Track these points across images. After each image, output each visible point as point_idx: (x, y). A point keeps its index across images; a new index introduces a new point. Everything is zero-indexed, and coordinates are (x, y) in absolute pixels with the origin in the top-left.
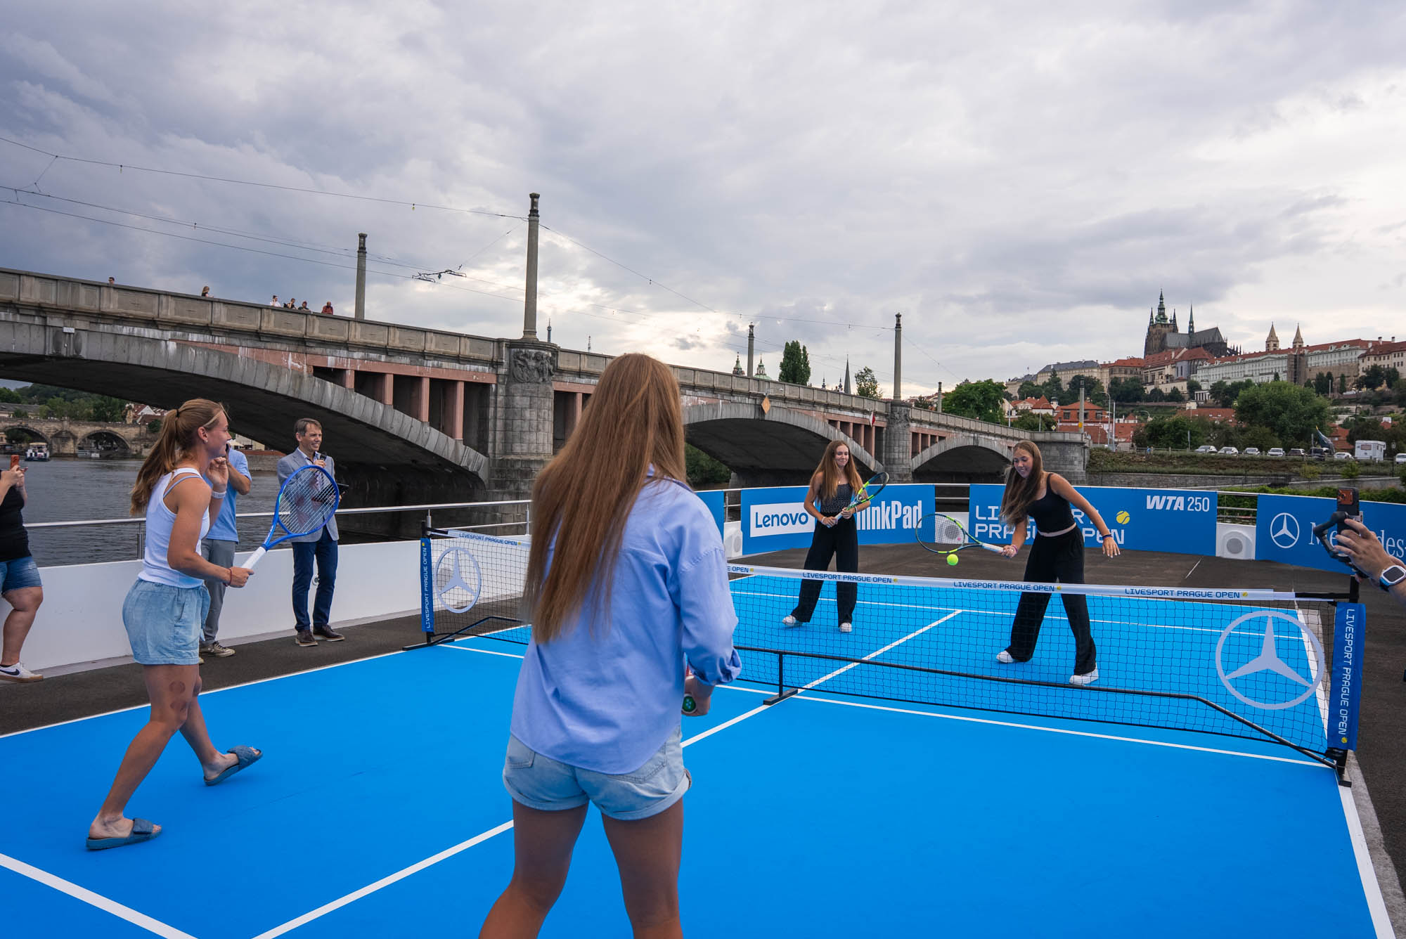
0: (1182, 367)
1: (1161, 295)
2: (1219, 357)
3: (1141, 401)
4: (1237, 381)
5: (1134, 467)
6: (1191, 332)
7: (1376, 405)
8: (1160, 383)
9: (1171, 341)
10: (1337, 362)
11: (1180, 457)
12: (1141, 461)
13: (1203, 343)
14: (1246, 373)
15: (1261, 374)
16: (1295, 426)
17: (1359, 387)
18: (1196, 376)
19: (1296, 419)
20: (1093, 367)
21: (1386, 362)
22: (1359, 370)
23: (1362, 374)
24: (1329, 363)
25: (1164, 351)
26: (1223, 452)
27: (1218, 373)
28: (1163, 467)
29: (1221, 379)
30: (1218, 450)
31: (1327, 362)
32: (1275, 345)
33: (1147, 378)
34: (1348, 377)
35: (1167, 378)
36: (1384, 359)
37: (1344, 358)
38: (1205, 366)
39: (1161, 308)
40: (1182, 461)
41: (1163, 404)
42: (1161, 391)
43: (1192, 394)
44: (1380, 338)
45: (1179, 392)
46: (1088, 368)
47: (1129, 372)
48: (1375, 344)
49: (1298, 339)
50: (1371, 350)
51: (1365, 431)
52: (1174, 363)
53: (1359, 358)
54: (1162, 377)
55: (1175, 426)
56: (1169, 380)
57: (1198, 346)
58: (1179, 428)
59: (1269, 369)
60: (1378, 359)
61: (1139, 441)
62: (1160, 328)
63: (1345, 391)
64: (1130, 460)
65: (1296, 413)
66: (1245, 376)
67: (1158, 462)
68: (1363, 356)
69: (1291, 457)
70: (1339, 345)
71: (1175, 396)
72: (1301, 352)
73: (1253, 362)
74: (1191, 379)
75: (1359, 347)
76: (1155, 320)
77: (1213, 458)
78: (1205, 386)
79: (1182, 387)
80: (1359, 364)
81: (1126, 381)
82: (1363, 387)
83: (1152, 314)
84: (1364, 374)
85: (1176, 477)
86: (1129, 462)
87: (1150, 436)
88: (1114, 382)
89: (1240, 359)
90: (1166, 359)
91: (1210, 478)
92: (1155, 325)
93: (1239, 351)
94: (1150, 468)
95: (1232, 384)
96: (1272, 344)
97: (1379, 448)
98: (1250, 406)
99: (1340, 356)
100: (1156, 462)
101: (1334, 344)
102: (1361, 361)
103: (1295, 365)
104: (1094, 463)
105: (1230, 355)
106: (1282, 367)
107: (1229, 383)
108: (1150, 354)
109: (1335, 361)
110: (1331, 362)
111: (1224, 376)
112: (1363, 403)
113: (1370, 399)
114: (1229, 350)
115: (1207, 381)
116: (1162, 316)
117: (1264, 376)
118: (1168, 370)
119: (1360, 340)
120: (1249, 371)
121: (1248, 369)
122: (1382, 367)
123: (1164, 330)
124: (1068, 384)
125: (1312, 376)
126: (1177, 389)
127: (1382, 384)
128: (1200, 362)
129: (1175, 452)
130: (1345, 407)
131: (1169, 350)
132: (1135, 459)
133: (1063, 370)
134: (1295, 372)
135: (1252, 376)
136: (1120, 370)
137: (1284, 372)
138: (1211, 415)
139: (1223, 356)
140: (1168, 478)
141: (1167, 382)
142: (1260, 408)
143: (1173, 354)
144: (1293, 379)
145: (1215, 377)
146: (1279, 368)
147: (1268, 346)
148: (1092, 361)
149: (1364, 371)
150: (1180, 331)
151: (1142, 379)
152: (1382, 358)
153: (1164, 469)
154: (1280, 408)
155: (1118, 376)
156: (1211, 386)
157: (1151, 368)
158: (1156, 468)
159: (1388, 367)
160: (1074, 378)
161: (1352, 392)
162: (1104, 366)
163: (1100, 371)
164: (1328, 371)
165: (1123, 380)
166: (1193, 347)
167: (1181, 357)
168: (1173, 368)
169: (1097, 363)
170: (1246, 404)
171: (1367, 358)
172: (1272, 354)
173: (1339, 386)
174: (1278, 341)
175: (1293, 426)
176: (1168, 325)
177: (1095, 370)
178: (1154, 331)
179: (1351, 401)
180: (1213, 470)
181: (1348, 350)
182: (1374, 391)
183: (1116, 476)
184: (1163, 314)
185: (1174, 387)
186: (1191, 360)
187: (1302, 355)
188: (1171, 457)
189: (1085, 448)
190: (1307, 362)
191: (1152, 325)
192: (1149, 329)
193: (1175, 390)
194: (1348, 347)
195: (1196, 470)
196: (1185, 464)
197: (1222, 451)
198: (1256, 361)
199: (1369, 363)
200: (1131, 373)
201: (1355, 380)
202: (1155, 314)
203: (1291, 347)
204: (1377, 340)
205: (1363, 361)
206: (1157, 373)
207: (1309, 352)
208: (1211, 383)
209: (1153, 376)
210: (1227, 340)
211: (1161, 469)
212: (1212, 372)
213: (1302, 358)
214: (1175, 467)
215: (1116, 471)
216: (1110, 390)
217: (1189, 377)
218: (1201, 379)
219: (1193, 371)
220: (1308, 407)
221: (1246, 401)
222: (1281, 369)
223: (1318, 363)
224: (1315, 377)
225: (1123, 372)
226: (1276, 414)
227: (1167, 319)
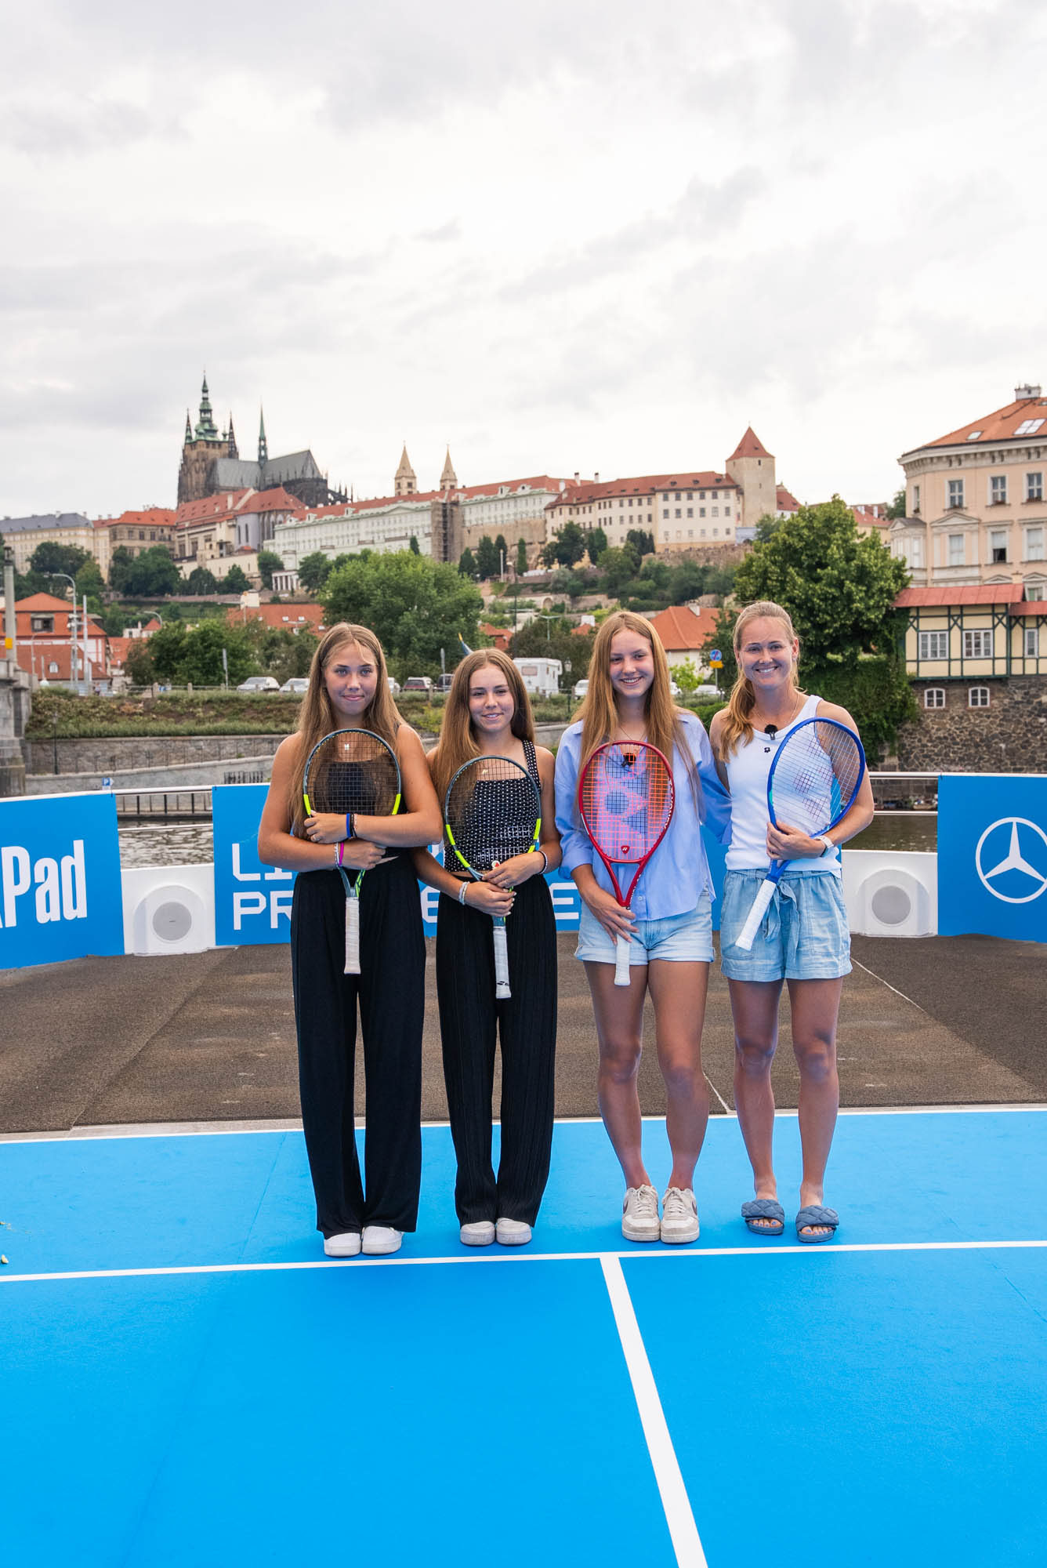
0: (247, 526)
1: (205, 385)
2: (313, 506)
3: (173, 595)
4: (347, 552)
5: (122, 725)
6: (263, 459)
7: (575, 595)
8: (209, 557)
9: (226, 474)
10: (512, 517)
11: (210, 701)
12: (135, 713)
13: (284, 479)
14: (363, 538)
15: (387, 540)
16: (427, 636)
17: (548, 563)
18: (273, 544)
19: (428, 621)
20: (76, 527)
21: (587, 518)
22: (546, 532)
23: (552, 539)
24: (499, 519)
25: (214, 496)
26: (289, 689)
27: (312, 538)
28: (176, 723)
29: (318, 549)
30: (281, 686)
31: (495, 517)
32: (410, 485)
33: (182, 547)
34: (531, 544)
35: (221, 548)
36: (584, 512)
37: (524, 509)
38: (288, 524)
39: (205, 410)
40: (213, 708)
41: (215, 598)
42: (209, 574)
43: (267, 579)
44: (577, 474)
45: (244, 575)
46: (66, 528)
47: (148, 537)
48: (571, 486)
49: (448, 474)
50: (565, 496)
51: (533, 642)
52: (232, 517)
53: (545, 509)
54: (211, 546)
55: (203, 640)
56: (224, 551)
57: (276, 486)
58: (210, 645)
59: (401, 529)
60: (574, 511)
61: (140, 673)
62: (204, 449)
63: (526, 571)
64: (113, 712)
65: (428, 610)
66: (360, 543)
67: (168, 714)
68: (551, 507)
69: (408, 694)
70: (514, 485)
71: (236, 583)
72: (453, 498)
73: (372, 516)
74: (265, 548)
75: (544, 490)
76: (194, 435)
77: (270, 701)
78: (291, 564)
79: (249, 565)
80: (546, 522)
81: (142, 553)
82: (552, 562)
83: (188, 421)
84: (555, 539)
85: (203, 742)
86: (111, 716)
87: (159, 660)
88: (120, 557)
89: (350, 512)
90: (217, 510)
91: (264, 740)
92: (195, 442)
93: (349, 496)
94: (153, 726)
95: (338, 558)
96: (404, 482)
97: (551, 671)
98: (350, 599)
99: (516, 506)
100: (163, 714)
101: (506, 484)
102: (549, 514)
103: (445, 523)
104: (41, 722)
105: (333, 503)
106: (423, 527)
107: (332, 556)
108: (188, 501)
109: (508, 515)
110: (502, 516)
111: (324, 544)
112: (556, 591)
113: (565, 584)
114: (333, 493)
115: (294, 552)
116: (207, 426)
117: (392, 543)
118: (222, 532)
119: (545, 477)
120: (367, 533)
121: (364, 530)
122: (582, 526)
123: (213, 453)
124: (27, 560)
125: (472, 542)
126: (239, 570)
127: (583, 556)
128: (280, 517)
129: (199, 693)
130: (527, 599)
131: (223, 493)
132: (123, 709)
133: (20, 533)
134: (445, 535)
135: (373, 542)
136: (131, 532)
137: (427, 535)
138: (286, 619)
139: (321, 506)
140: (188, 744)
141: (221, 555)
142: (367, 603)
143: (230, 500)
144: (442, 549)
145: (307, 544)
146: (417, 527)
147: (399, 486)
148: (75, 515)
149: (554, 534)
150: (242, 456)
151: (173, 549)
152: (581, 510)
153: (179, 727)
154: (399, 601)
155: (125, 543)
156: (301, 563)
157: (188, 528)
158: (164, 725)
159: (591, 528)
160: (39, 548)
161: (537, 572)
162: (100, 524)
163: (91, 534)
164: (499, 533)
165: (137, 553)
166: (268, 488)
167: (245, 507)
168: (230, 527)
169: (84, 518)
170: (341, 594)
171: (557, 511)
172: (405, 501)
173: (516, 560)
174: (414, 477)
175: (423, 635)
176: (220, 443)
177: (82, 532)
178: (193, 454)
179: (537, 588)
180: (270, 725)
181: (530, 495)
182: (571, 569)
183: (87, 745)
184: (209, 421)
185: (234, 566)
186: (264, 513)
187: (456, 503)
188: (192, 703)
189: (18, 690)
190: (463, 516)
191: (190, 444)
192: (184, 451)
193: (236, 572)
194: (528, 490)
195: (238, 725)
196: (220, 716)
197: (286, 688)
198: (378, 515)
199: (559, 520)
200: (153, 538)
201: (541, 551)
202: (195, 421)
203: (438, 489)
204: (572, 477)
205: (552, 517)
206: (201, 538)
207: (466, 498)
208: (301, 557)
209: (195, 544)
210: (327, 475)
211: (173, 726)
212: (302, 535)
213: (455, 509)
214: (200, 721)
215: (81, 736)
216: (112, 571)
217: (260, 546)
218: (282, 549)
219: (268, 533)
220: (447, 600)
221: (344, 591)
222: (421, 533)
223: (482, 519)
224: (477, 545)
225: (137, 536)
226: (395, 614)
227: (215, 431)
